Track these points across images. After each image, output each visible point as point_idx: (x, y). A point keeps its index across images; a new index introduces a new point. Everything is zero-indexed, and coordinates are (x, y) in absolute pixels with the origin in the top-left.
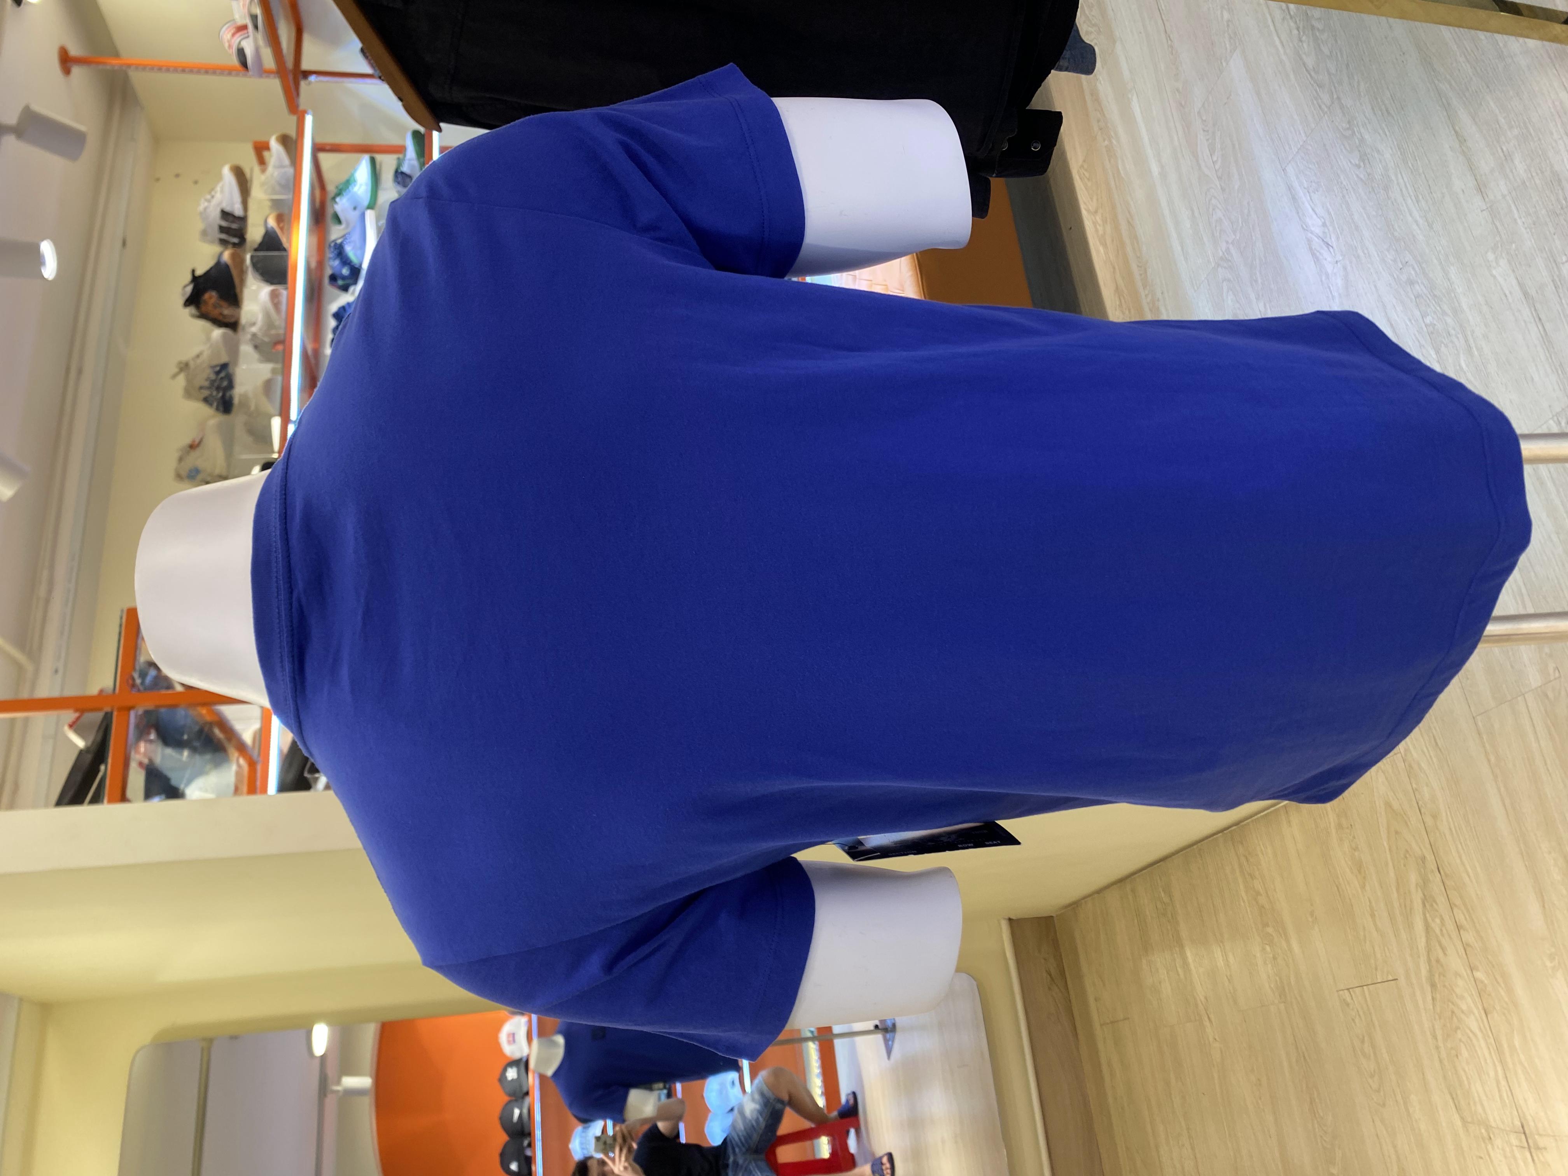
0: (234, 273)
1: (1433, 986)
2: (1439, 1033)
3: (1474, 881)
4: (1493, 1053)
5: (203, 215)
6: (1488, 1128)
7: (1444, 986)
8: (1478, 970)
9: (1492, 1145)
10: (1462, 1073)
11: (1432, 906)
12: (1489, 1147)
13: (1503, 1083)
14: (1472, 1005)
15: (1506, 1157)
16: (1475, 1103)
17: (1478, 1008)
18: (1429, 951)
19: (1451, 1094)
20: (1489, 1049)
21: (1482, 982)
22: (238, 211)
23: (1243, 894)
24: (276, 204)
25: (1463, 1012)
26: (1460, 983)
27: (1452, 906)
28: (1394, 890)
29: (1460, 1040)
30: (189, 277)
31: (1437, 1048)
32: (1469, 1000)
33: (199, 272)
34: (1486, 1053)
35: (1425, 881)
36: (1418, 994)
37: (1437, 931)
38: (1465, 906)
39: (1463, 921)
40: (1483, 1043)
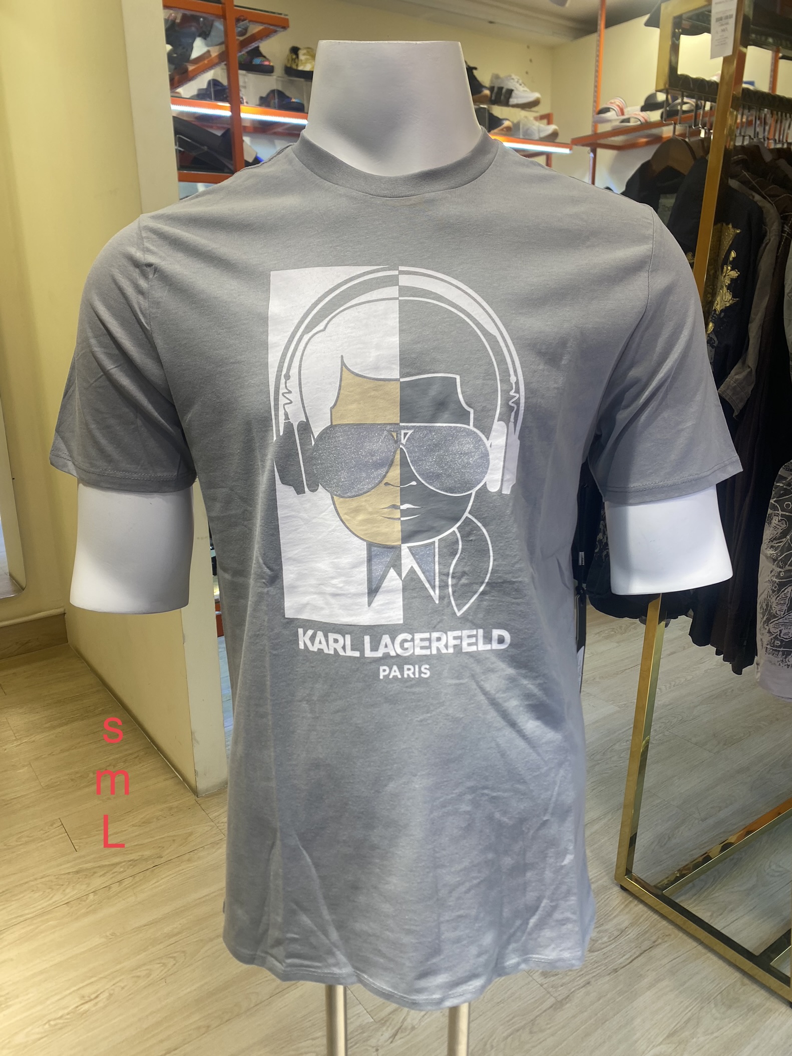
1: (77, 872)
2: (47, 879)
3: (153, 886)
4: (40, 911)
5: (509, 77)
7: (79, 878)
10: (23, 895)
11: (131, 865)
13: (22, 919)
14: (69, 896)
17: (69, 899)
18: (100, 867)
20: (42, 908)
21: (87, 899)
22: (513, 101)
23: (111, 758)
24: (517, 126)
25: (64, 891)
26: (84, 887)
27: (133, 876)
28: (135, 844)
29: (44, 892)
31: (36, 879)
32: (72, 893)
34: (39, 907)
35: (146, 860)
36: (69, 865)
37: (115, 870)
38: (135, 883)
39: (126, 883)
40: (46, 904)
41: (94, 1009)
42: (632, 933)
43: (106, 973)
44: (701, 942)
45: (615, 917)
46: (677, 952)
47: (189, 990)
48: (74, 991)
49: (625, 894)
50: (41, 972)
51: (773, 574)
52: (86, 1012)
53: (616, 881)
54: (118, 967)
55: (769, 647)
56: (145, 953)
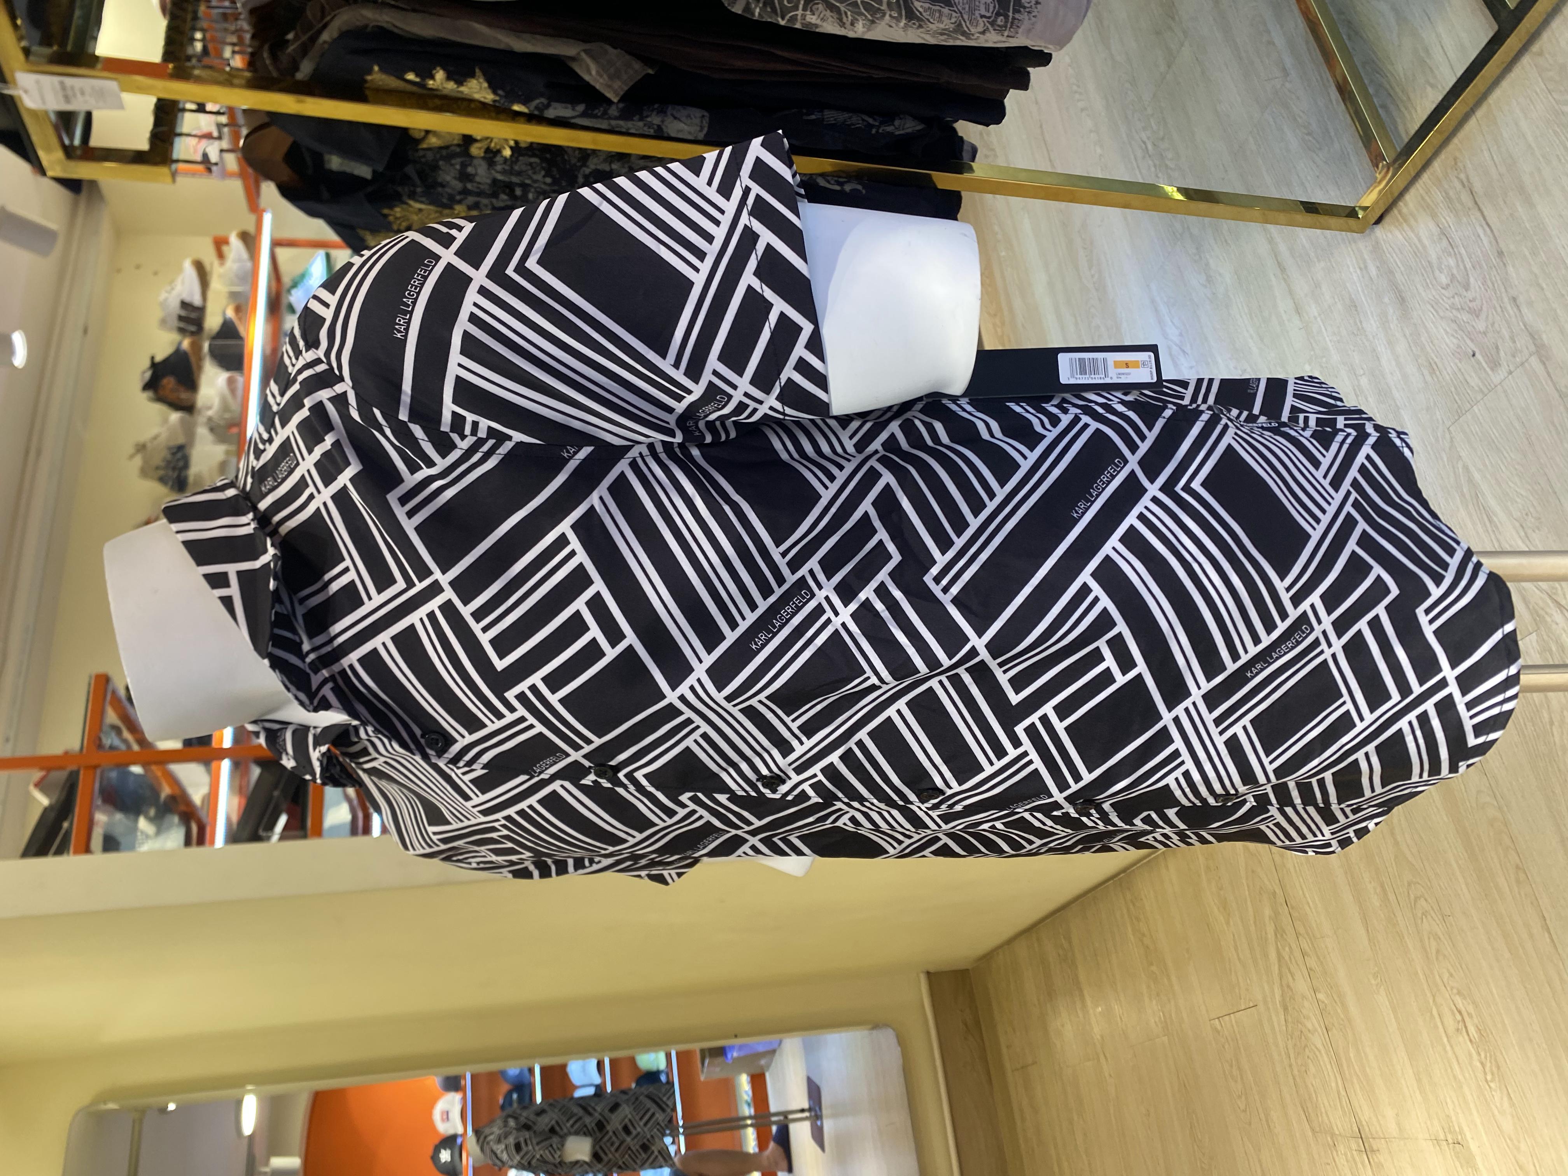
0: (193, 359)
1: (1286, 1009)
2: (1291, 1050)
3: (1314, 910)
4: (1334, 1067)
6: (1333, 1135)
7: (1294, 1008)
8: (1320, 992)
9: (1337, 1152)
10: (1310, 1086)
11: (1282, 936)
12: (1335, 1154)
13: (1343, 1093)
15: (1347, 1161)
16: (1321, 1113)
17: (1321, 1027)
18: (1281, 978)
19: (1302, 1107)
20: (1331, 1063)
21: (1323, 1002)
22: (197, 300)
23: (1132, 937)
24: (233, 295)
25: (1309, 1031)
26: (1306, 1004)
27: (1298, 935)
29: (1308, 1057)
30: (147, 363)
31: (1290, 1066)
32: (1315, 1021)
33: (159, 358)
34: (1329, 1067)
35: (1276, 914)
36: (1274, 1018)
37: (1287, 958)
38: (1308, 934)
39: (1307, 948)
40: (1326, 1059)
41: (1476, 1021)
42: (1447, 219)
43: (1429, 994)
44: (1472, 111)
45: (1420, 240)
46: (1482, 151)
47: (1464, 886)
48: (1449, 1041)
49: (1387, 220)
50: (1419, 1080)
51: (893, 25)
52: (1479, 1030)
53: (1367, 232)
54: (1421, 976)
55: (1006, 34)
56: (1406, 938)
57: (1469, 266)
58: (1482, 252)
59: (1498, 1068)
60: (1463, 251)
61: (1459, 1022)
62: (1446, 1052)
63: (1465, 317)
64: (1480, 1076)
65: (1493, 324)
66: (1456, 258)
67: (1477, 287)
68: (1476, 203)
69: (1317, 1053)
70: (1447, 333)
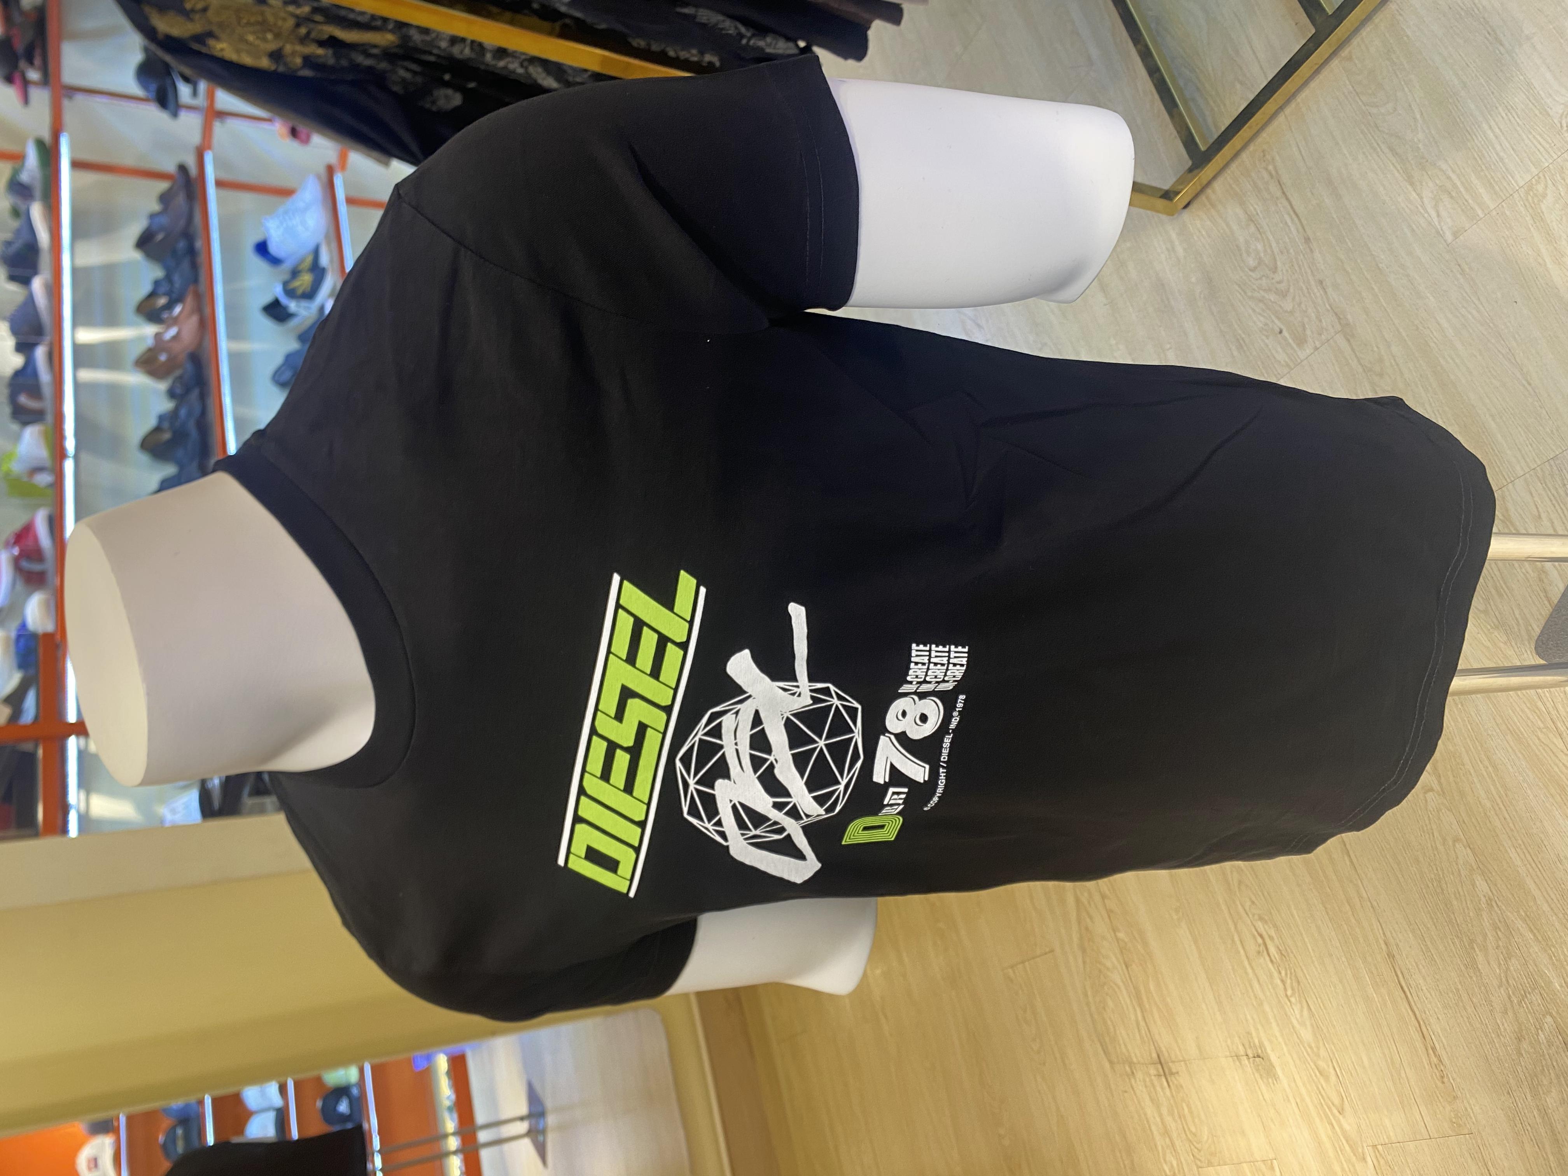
1: (1084, 951)
2: (1089, 991)
4: (1133, 1000)
6: (1131, 1064)
7: (1093, 950)
9: (1135, 1079)
12: (1133, 1081)
13: (1142, 1023)
14: (1116, 962)
15: (1146, 1087)
16: (1120, 1045)
17: (1120, 964)
18: (1079, 922)
19: (1100, 1041)
20: (1130, 997)
21: (1123, 941)
25: (1108, 969)
26: (1106, 944)
29: (1107, 994)
31: (1088, 1004)
32: (1114, 959)
34: (1128, 1001)
36: (1072, 961)
41: (1277, 942)
42: (1255, 205)
43: (1230, 922)
44: (1281, 108)
45: (1228, 225)
46: (1290, 145)
48: (1250, 964)
49: (1196, 205)
50: (1219, 1003)
52: (1280, 951)
53: (1175, 216)
54: (1224, 907)
57: (1276, 250)
58: (1289, 238)
59: (1299, 982)
60: (1271, 237)
61: (1259, 946)
62: (1246, 973)
63: (1272, 297)
64: (1281, 992)
65: (1300, 304)
66: (1264, 243)
67: (1284, 271)
68: (1284, 193)
69: (1117, 990)
70: (1254, 311)
